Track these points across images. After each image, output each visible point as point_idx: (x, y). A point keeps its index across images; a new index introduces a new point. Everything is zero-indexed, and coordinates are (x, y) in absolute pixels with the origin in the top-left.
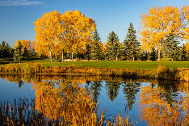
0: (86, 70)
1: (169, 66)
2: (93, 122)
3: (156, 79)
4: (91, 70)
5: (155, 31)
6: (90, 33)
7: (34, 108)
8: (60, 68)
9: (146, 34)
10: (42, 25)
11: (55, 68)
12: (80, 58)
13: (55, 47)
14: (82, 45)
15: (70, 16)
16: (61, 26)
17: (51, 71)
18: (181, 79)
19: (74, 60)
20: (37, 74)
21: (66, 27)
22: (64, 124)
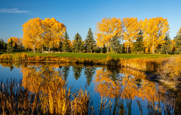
0: (59, 59)
1: (114, 57)
2: (63, 95)
3: (106, 65)
4: (63, 59)
5: (106, 33)
6: (62, 33)
7: (21, 85)
8: (40, 57)
9: (100, 36)
10: (28, 27)
11: (37, 57)
12: (55, 50)
13: (37, 42)
14: (57, 42)
15: (48, 22)
16: (42, 29)
17: (34, 60)
18: (122, 65)
19: (51, 52)
20: (24, 61)
21: (45, 29)
22: (43, 96)
